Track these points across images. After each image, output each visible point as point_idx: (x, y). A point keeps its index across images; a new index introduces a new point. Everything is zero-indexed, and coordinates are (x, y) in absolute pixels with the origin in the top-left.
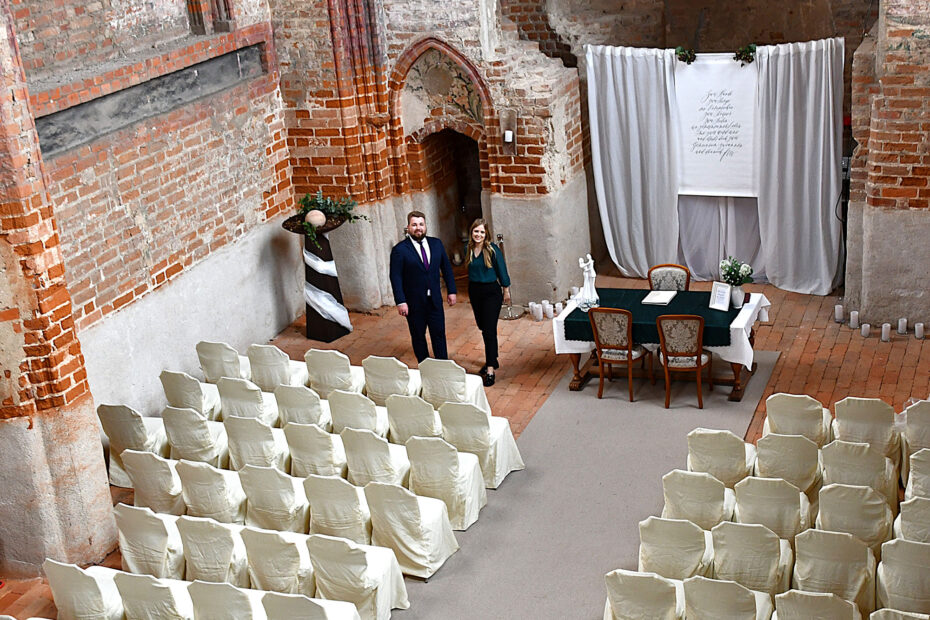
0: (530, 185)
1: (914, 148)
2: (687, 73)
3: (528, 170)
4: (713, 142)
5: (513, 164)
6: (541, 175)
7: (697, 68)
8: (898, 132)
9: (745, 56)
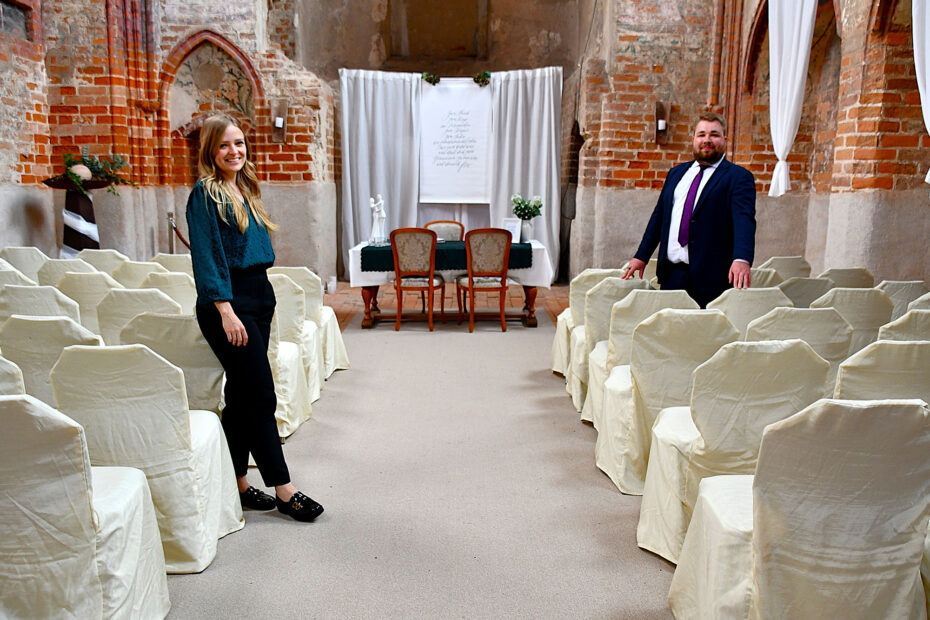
0: (297, 172)
1: (639, 136)
2: (431, 91)
3: (295, 158)
4: (452, 156)
5: (281, 152)
6: (307, 162)
7: (440, 90)
8: (626, 122)
9: (482, 81)
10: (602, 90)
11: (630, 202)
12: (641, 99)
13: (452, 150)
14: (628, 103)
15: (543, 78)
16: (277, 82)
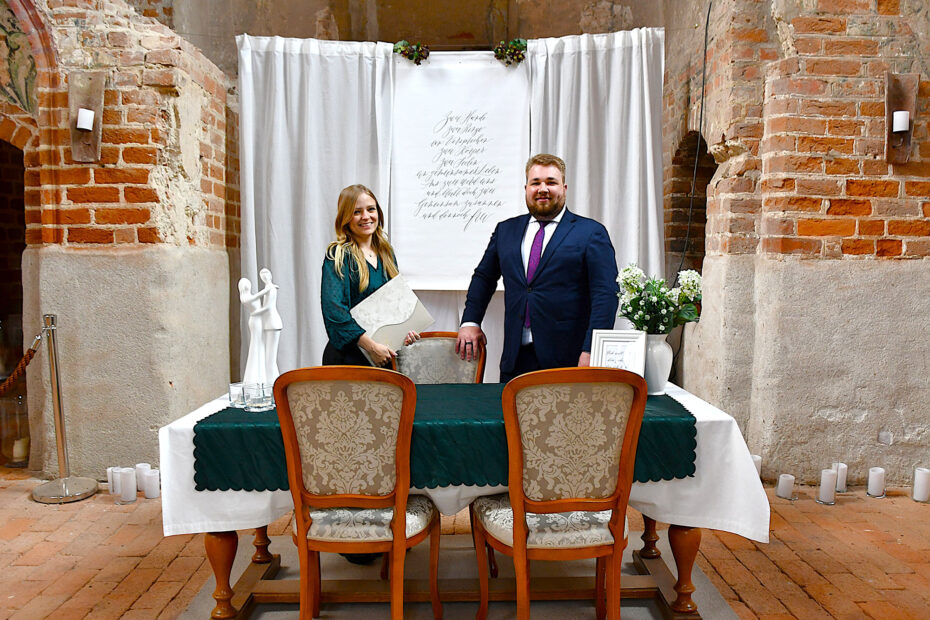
0: (125, 226)
1: (847, 146)
2: (413, 78)
3: (122, 195)
4: (452, 199)
5: (92, 183)
6: (148, 205)
7: (429, 75)
8: (821, 118)
9: (512, 55)
10: (766, 56)
11: (832, 286)
12: (854, 70)
13: (453, 188)
14: (825, 77)
15: (628, 50)
16: (86, 38)
